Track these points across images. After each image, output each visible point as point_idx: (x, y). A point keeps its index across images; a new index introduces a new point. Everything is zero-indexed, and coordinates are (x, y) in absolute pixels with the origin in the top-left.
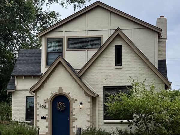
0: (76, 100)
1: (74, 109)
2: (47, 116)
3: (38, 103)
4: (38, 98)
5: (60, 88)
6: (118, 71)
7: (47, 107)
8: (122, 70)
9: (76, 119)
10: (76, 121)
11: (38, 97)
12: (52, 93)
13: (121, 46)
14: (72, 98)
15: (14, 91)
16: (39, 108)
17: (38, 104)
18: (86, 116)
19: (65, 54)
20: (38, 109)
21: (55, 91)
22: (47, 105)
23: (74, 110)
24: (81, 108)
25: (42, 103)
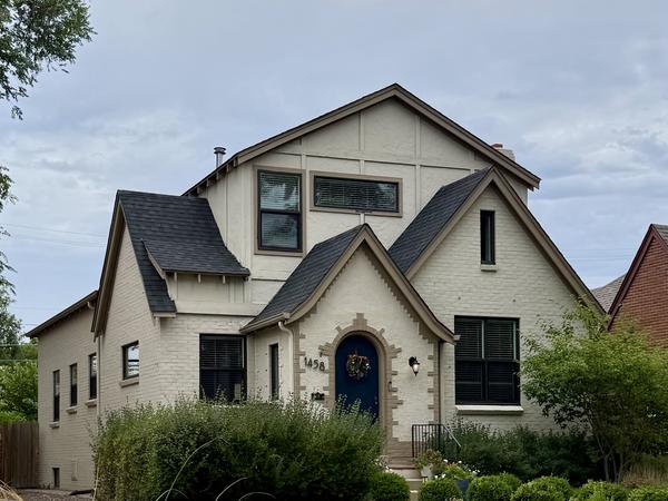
0: (399, 351)
1: (395, 374)
2: (327, 393)
3: (303, 354)
4: (301, 341)
5: (360, 315)
6: (489, 277)
7: (327, 367)
8: (496, 275)
9: (401, 403)
10: (399, 406)
11: (303, 337)
12: (338, 328)
13: (491, 214)
14: (390, 343)
15: (170, 315)
16: (307, 369)
17: (302, 358)
18: (425, 394)
19: (308, 221)
20: (304, 371)
21: (347, 325)
22: (326, 360)
23: (394, 378)
24: (416, 373)
25: (313, 355)
